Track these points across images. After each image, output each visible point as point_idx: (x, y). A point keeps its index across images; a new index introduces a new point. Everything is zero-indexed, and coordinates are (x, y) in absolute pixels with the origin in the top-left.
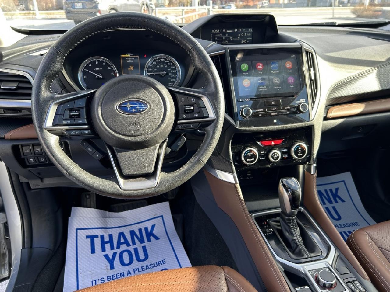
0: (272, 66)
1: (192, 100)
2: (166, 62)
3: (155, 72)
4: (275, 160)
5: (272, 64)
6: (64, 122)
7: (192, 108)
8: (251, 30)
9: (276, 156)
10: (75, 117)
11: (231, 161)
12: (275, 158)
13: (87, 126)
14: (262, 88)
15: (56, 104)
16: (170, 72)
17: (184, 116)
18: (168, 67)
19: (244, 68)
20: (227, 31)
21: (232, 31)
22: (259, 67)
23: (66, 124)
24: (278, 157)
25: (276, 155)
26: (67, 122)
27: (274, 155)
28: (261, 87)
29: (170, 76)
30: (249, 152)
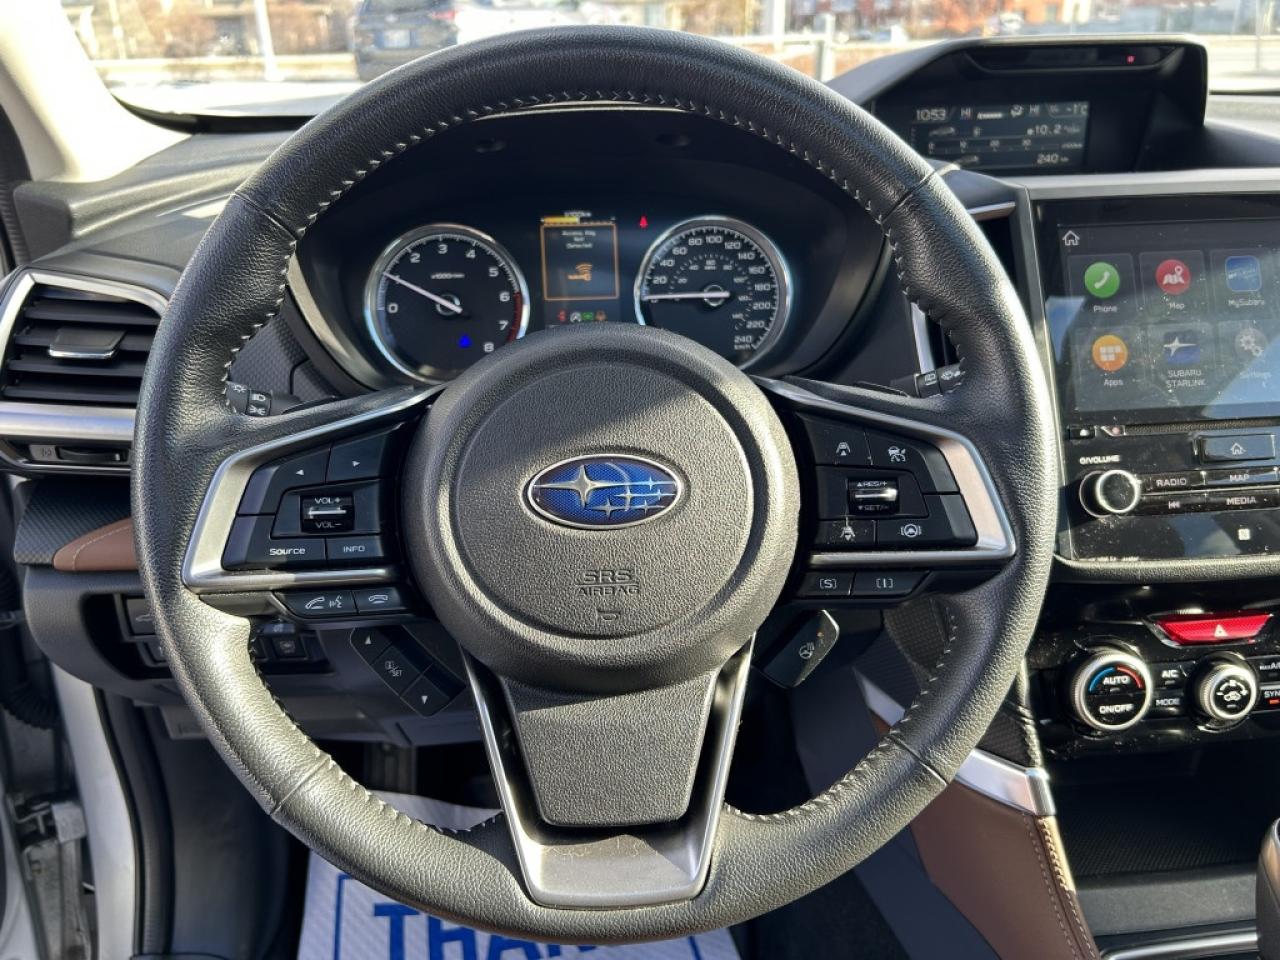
0: (1231, 276)
1: (891, 452)
2: (729, 246)
3: (680, 289)
4: (1232, 711)
5: (1233, 264)
6: (274, 552)
7: (891, 493)
8: (1081, 109)
9: (1233, 696)
10: (329, 525)
11: (1021, 709)
12: (1233, 702)
13: (381, 572)
14: (1181, 379)
15: (240, 464)
16: (742, 289)
17: (849, 530)
18: (735, 269)
19: (1098, 285)
20: (981, 116)
21: (998, 115)
22: (1168, 279)
23: (284, 560)
24: (1245, 700)
25: (1238, 689)
26: (289, 551)
27: (1228, 690)
28: (1181, 373)
29: (742, 307)
30: (1111, 675)
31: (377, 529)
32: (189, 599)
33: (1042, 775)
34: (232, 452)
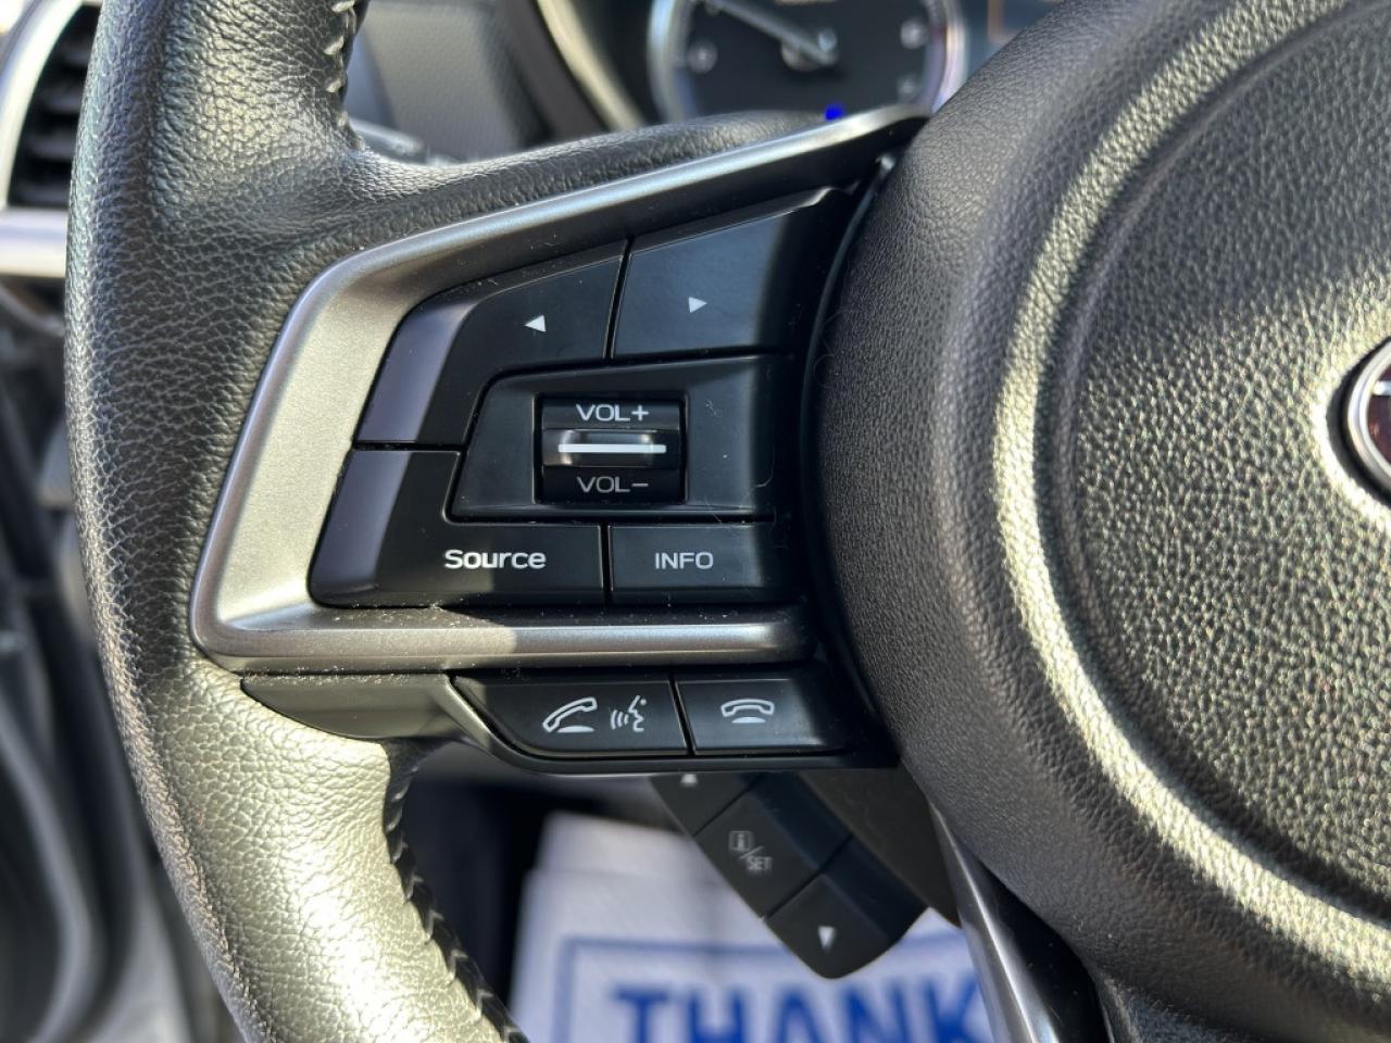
6: (458, 560)
10: (616, 485)
13: (753, 632)
15: (370, 287)
23: (485, 586)
26: (499, 560)
31: (746, 507)
32: (215, 685)
34: (341, 253)
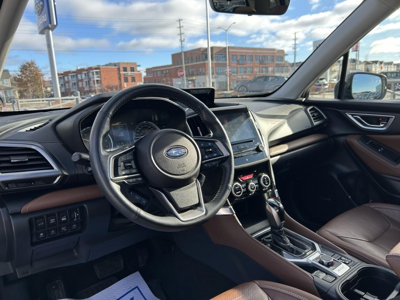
1: (209, 144)
2: (149, 127)
4: (253, 190)
7: (211, 150)
10: (129, 167)
13: (138, 175)
15: (113, 159)
17: (207, 157)
22: (225, 123)
23: (124, 174)
25: (253, 186)
26: (125, 172)
30: (236, 187)
31: (136, 168)
32: (111, 182)
33: (231, 207)
34: (113, 155)
